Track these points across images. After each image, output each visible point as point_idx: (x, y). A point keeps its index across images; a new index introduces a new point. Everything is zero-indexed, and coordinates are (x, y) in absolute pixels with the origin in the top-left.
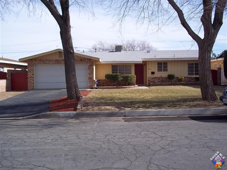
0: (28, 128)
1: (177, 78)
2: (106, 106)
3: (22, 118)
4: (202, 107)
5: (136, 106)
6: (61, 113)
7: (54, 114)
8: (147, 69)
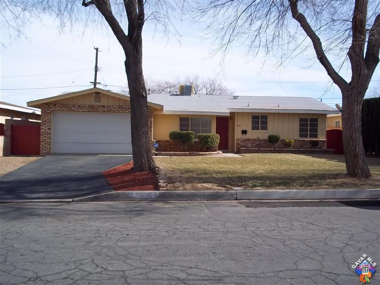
0: (103, 214)
1: (283, 141)
2: (203, 183)
3: (71, 200)
4: (350, 187)
5: (250, 183)
6: (135, 193)
7: (125, 194)
8: (236, 126)
